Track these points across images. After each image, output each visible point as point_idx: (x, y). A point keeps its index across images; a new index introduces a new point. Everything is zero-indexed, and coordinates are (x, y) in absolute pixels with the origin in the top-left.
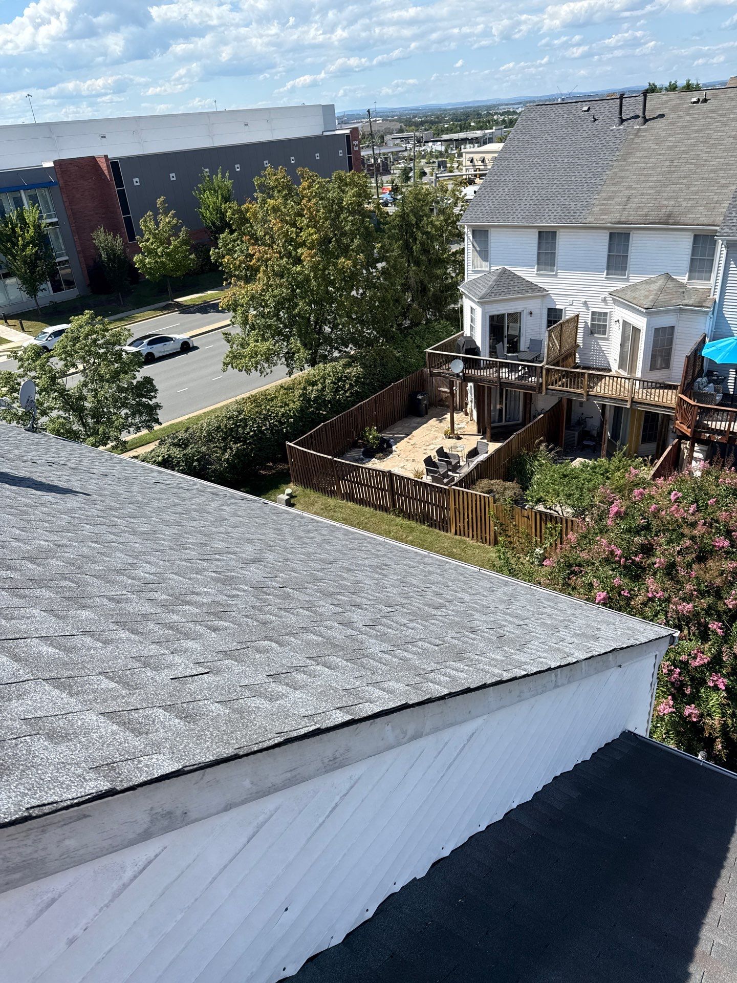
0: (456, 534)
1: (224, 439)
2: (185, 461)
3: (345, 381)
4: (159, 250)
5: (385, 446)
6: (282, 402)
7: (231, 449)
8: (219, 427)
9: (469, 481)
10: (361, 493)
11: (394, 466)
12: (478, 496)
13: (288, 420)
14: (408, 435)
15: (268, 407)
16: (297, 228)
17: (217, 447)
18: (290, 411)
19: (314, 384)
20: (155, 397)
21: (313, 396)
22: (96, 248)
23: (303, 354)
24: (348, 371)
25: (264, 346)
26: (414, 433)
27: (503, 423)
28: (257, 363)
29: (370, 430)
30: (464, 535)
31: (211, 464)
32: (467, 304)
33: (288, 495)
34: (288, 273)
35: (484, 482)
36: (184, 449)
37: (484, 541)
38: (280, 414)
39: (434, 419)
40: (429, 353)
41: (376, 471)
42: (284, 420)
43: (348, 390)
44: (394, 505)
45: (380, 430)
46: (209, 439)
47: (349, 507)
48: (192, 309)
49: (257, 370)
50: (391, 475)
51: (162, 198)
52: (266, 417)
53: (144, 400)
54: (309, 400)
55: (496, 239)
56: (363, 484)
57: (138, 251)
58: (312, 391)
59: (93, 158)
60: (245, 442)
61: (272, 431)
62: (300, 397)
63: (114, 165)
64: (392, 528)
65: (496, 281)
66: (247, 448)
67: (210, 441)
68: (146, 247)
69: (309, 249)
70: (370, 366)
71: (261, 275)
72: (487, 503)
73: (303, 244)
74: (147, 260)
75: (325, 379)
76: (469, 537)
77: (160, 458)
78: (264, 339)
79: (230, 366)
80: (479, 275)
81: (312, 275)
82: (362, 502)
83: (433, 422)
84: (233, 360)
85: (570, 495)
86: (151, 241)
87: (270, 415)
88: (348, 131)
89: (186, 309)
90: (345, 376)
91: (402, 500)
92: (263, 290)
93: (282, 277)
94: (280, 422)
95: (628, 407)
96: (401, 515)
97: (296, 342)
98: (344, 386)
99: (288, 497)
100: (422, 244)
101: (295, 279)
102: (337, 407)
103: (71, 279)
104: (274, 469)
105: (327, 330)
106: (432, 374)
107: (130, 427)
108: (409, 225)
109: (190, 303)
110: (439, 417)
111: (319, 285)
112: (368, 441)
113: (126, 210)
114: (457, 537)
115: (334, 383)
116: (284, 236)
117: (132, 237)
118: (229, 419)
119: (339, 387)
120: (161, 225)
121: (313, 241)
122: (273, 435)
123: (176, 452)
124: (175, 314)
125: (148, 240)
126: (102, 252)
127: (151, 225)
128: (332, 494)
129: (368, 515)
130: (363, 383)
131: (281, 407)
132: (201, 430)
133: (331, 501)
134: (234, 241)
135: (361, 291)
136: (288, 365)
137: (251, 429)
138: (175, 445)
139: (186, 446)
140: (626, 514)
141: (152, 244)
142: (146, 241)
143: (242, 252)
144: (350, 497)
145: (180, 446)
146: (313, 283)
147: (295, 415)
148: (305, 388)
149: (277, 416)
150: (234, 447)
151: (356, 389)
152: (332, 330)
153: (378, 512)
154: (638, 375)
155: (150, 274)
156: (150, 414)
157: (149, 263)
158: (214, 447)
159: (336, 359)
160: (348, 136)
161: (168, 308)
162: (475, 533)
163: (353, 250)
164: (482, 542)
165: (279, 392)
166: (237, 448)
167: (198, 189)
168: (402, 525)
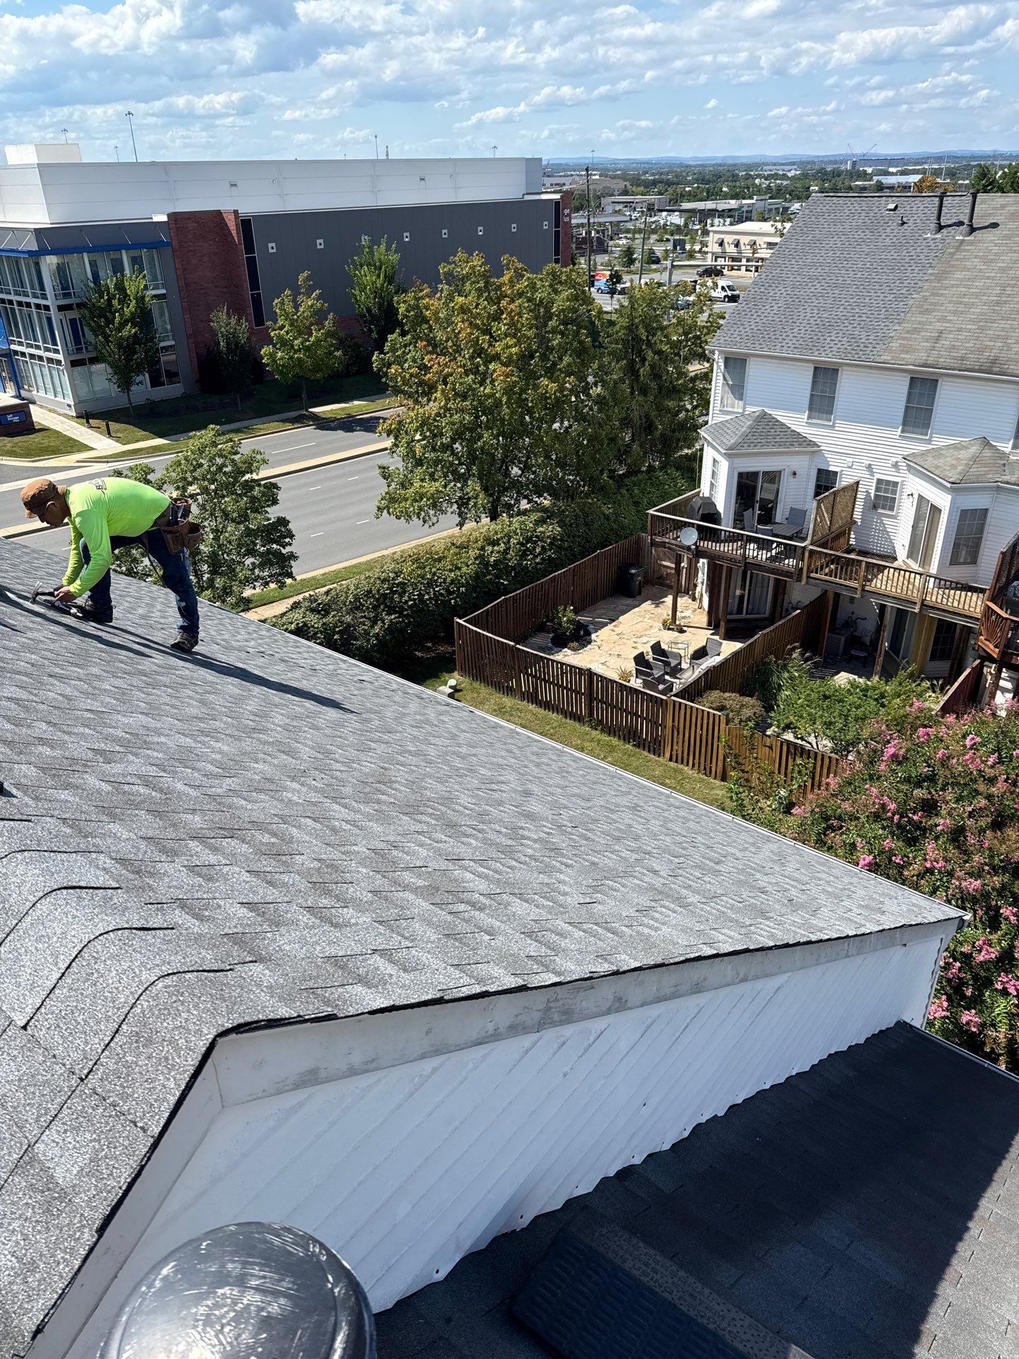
0: (671, 760)
1: (375, 608)
2: (324, 631)
3: (536, 542)
4: (296, 342)
5: (582, 633)
6: (452, 565)
7: (383, 621)
8: (370, 592)
9: (694, 691)
10: (549, 693)
11: (591, 661)
12: (706, 714)
13: (458, 589)
14: (614, 621)
15: (434, 570)
16: (491, 336)
17: (365, 617)
18: (461, 577)
19: (495, 543)
20: (290, 544)
21: (492, 559)
22: (213, 333)
23: (482, 499)
24: (541, 529)
25: (431, 487)
26: (621, 618)
27: (744, 616)
28: (421, 509)
29: (565, 610)
30: (682, 763)
31: (356, 639)
32: (709, 455)
33: (451, 687)
34: (473, 395)
35: (715, 695)
36: (324, 616)
37: (708, 772)
38: (449, 580)
39: (649, 602)
40: (652, 515)
41: (572, 667)
42: (454, 588)
43: (539, 554)
44: (591, 714)
45: (576, 612)
46: (356, 607)
47: (531, 711)
48: (332, 425)
49: (418, 517)
50: (590, 674)
51: (305, 274)
52: (431, 583)
53: (275, 546)
54: (487, 564)
55: (754, 370)
56: (551, 683)
57: (269, 341)
58: (492, 552)
59: (219, 213)
60: (401, 613)
61: (436, 601)
62: (476, 559)
63: (246, 224)
64: (586, 744)
65: (751, 427)
66: (403, 621)
67: (357, 608)
68: (279, 337)
69: (503, 364)
70: (571, 526)
71: (438, 395)
72: (717, 723)
73: (496, 357)
74: (279, 354)
75: (510, 537)
76: (688, 765)
77: (293, 626)
78: (433, 479)
79: (385, 511)
80: (728, 417)
81: (504, 399)
82: (547, 705)
83: (647, 605)
84: (390, 503)
85: (831, 723)
86: (286, 329)
87: (436, 581)
88: (557, 196)
89: (324, 424)
90: (537, 536)
91: (602, 708)
92: (438, 414)
93: (464, 398)
94: (447, 590)
95: (917, 611)
96: (599, 728)
97: (474, 486)
98: (534, 549)
99: (452, 691)
100: (652, 366)
101: (481, 403)
102: (523, 576)
103: (173, 369)
104: (433, 651)
105: (515, 471)
106: (653, 544)
107: (256, 581)
108: (637, 339)
109: (330, 416)
110: (657, 601)
111: (513, 413)
112: (560, 624)
113: (254, 284)
114: (672, 764)
115: (522, 544)
116: (472, 346)
117: (259, 320)
118: (384, 581)
119: (528, 549)
120: (301, 309)
121: (511, 355)
122: (437, 607)
123: (313, 620)
124: (309, 431)
125: (282, 328)
126: (221, 339)
127: (289, 308)
128: (509, 691)
129: (555, 724)
130: (560, 548)
131: (451, 571)
132: (346, 593)
133: (508, 701)
134: (405, 346)
135: (566, 423)
136: (460, 515)
137: (409, 597)
138: (313, 610)
139: (327, 613)
140: (906, 758)
141: (287, 333)
142: (280, 329)
143: (414, 361)
144: (533, 697)
145: (319, 612)
146: (505, 410)
147: (468, 583)
148: (483, 548)
149: (445, 582)
150: (387, 619)
151: (549, 553)
152: (523, 473)
153: (568, 721)
154: (933, 569)
155: (281, 373)
156: (281, 565)
157: (282, 358)
158: (362, 617)
159: (525, 512)
160: (557, 203)
161: (300, 420)
162: (696, 761)
163: (560, 369)
164: (705, 774)
165: (449, 550)
166: (391, 620)
167: (354, 262)
168: (599, 741)
